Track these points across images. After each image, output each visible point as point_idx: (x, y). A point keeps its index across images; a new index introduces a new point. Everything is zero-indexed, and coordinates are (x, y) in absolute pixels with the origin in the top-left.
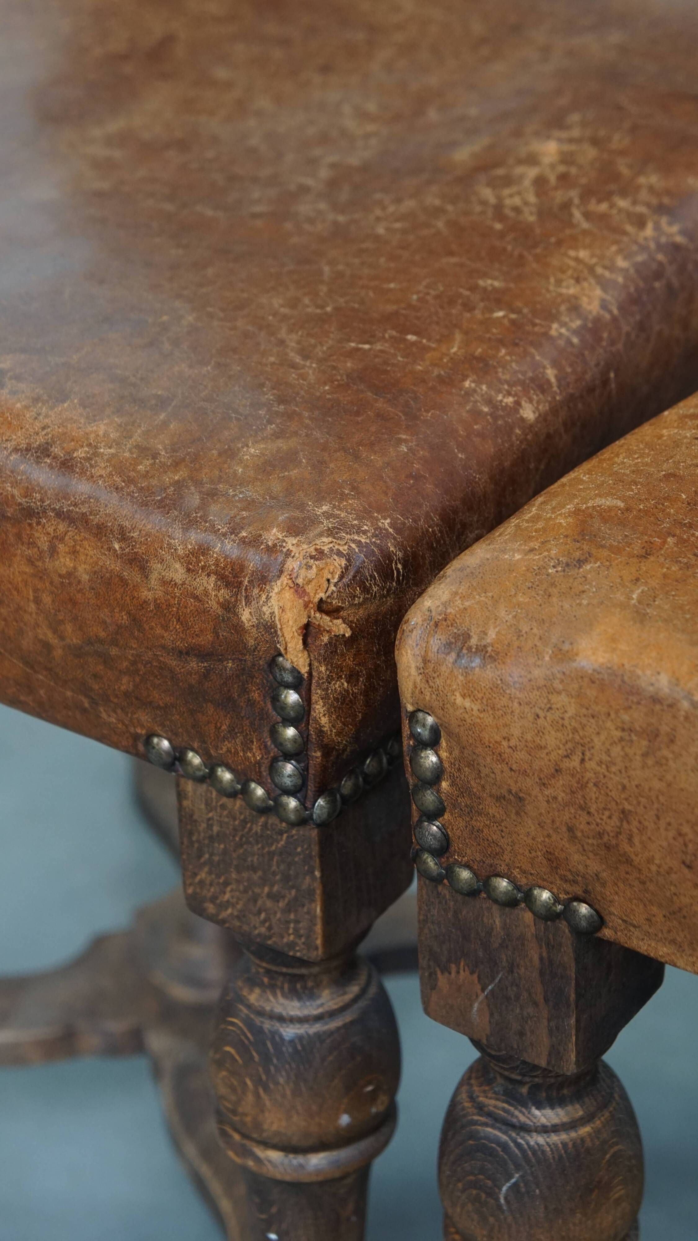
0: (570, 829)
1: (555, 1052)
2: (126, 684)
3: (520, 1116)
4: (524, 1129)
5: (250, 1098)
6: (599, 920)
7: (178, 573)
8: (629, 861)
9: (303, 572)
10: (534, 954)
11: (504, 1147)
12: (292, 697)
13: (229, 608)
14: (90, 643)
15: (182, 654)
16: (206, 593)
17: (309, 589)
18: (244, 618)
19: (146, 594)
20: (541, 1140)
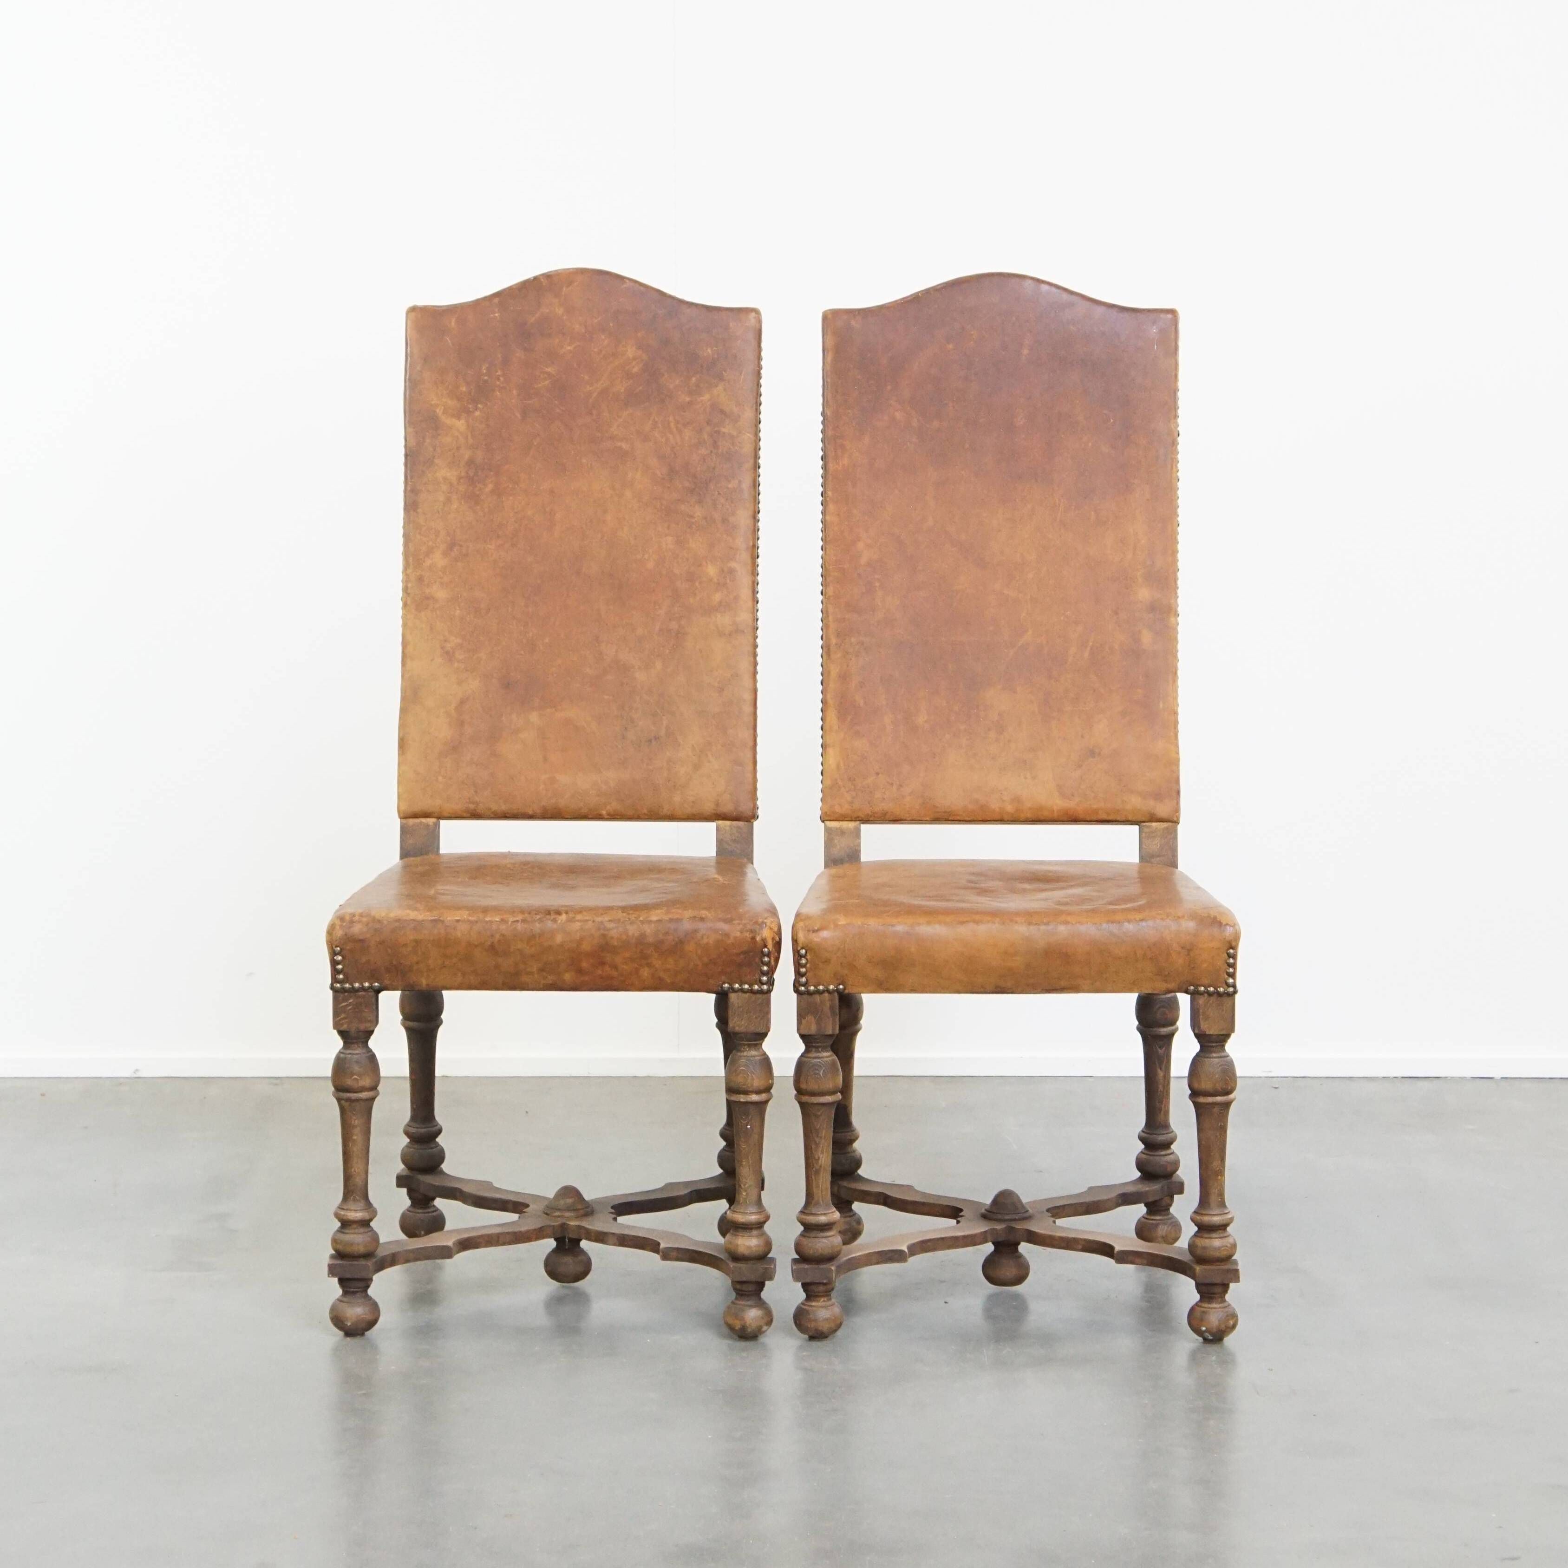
0: (841, 963)
1: (834, 1029)
2: (720, 969)
3: (820, 1055)
4: (822, 1057)
5: (750, 1077)
6: (845, 989)
7: (738, 934)
8: (855, 966)
9: (771, 925)
10: (828, 1004)
11: (819, 1062)
12: (766, 959)
13: (753, 938)
14: (711, 960)
15: (738, 955)
16: (746, 936)
17: (774, 928)
18: (758, 939)
19: (729, 942)
20: (827, 1059)
